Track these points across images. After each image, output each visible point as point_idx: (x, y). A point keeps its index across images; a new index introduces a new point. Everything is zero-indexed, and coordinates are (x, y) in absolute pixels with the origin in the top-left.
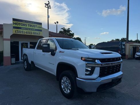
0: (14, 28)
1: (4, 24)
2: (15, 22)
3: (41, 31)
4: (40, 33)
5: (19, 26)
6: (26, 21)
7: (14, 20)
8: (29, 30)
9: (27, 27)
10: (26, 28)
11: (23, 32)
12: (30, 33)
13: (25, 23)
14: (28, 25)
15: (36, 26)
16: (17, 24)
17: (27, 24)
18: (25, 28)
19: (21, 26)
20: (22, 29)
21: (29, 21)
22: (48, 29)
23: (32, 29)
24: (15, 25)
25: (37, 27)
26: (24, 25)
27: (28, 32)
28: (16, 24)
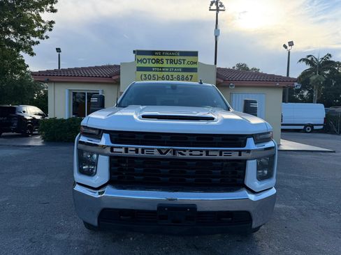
0: (139, 69)
1: (121, 63)
2: (140, 57)
3: (194, 70)
4: (192, 76)
5: (147, 65)
6: (161, 52)
7: (138, 53)
8: (169, 71)
9: (165, 65)
10: (162, 68)
11: (156, 76)
12: (170, 77)
13: (160, 57)
14: (165, 61)
15: (184, 60)
16: (145, 61)
17: (165, 57)
18: (159, 68)
19: (151, 65)
20: (155, 71)
21: (168, 52)
22: (215, 64)
23: (174, 68)
24: (140, 63)
25: (186, 62)
26: (157, 61)
27: (165, 76)
28: (141, 61)
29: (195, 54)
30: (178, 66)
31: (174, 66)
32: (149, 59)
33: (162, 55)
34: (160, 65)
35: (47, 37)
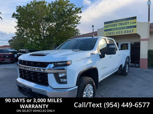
0: (105, 30)
2: (106, 25)
3: (135, 27)
4: (133, 30)
5: (109, 28)
6: (116, 21)
7: (105, 23)
8: (120, 29)
9: (118, 27)
10: (116, 28)
11: (113, 33)
12: (121, 32)
14: (118, 25)
15: (128, 22)
16: (108, 26)
18: (115, 28)
19: (111, 28)
20: (113, 30)
21: (119, 20)
22: (149, 21)
25: (129, 23)
26: (114, 25)
27: (118, 32)
28: (106, 27)
29: (135, 18)
30: (125, 26)
31: (123, 26)
32: (110, 25)
33: (116, 22)
34: (116, 27)
35: (80, 23)
